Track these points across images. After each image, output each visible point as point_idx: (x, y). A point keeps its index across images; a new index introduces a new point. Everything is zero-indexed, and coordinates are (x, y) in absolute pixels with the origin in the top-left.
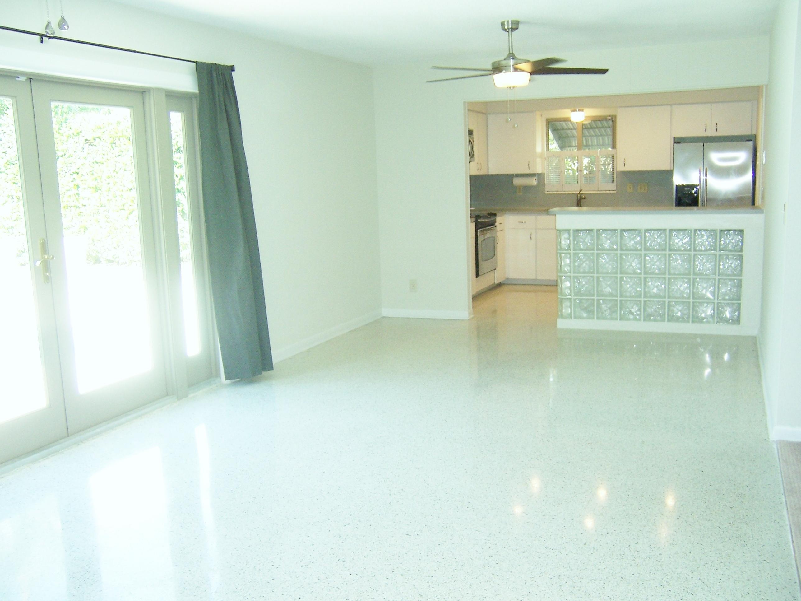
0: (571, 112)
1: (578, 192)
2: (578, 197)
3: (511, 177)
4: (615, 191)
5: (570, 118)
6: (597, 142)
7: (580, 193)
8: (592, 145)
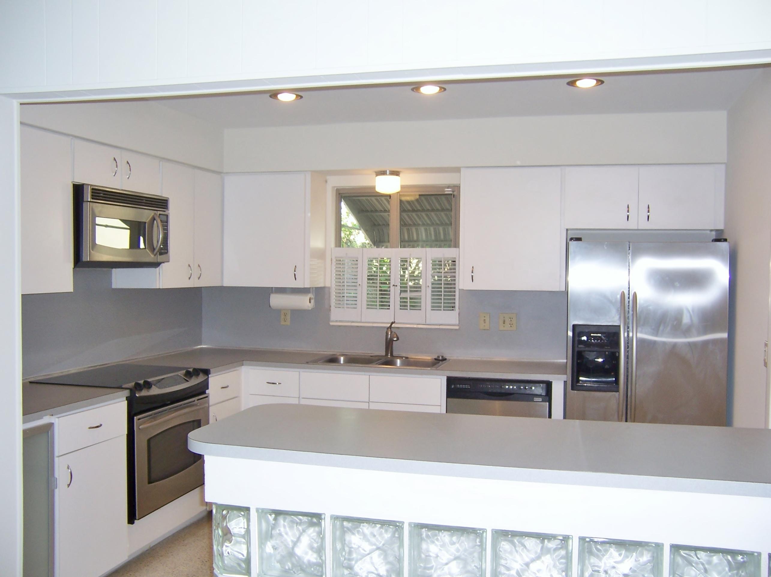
0: (377, 175)
1: (389, 325)
2: (387, 334)
3: (266, 292)
4: (457, 326)
5: (375, 186)
6: (427, 235)
7: (390, 327)
8: (417, 241)
